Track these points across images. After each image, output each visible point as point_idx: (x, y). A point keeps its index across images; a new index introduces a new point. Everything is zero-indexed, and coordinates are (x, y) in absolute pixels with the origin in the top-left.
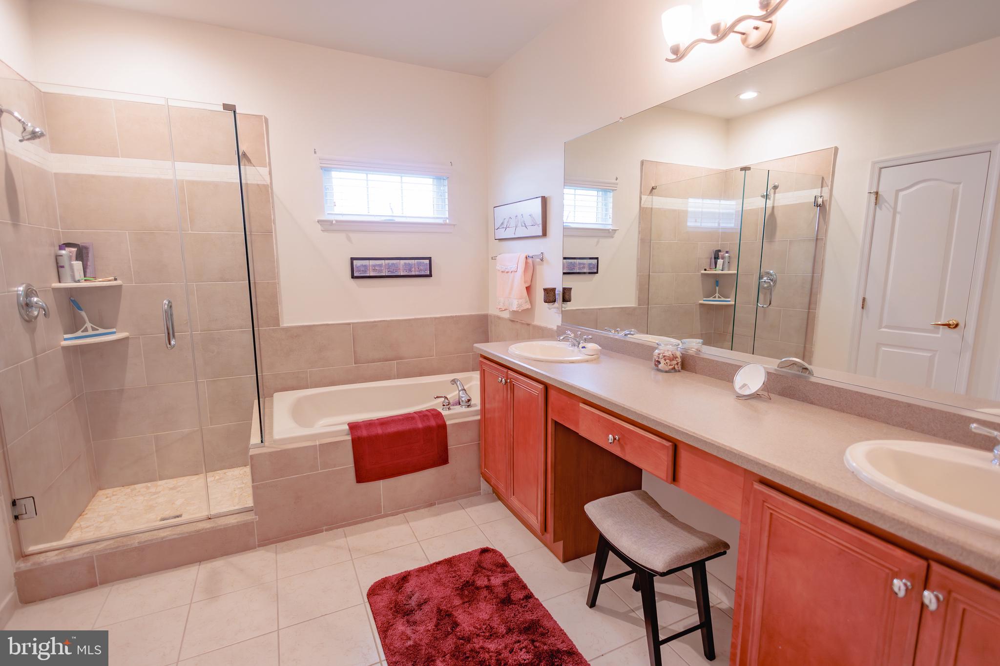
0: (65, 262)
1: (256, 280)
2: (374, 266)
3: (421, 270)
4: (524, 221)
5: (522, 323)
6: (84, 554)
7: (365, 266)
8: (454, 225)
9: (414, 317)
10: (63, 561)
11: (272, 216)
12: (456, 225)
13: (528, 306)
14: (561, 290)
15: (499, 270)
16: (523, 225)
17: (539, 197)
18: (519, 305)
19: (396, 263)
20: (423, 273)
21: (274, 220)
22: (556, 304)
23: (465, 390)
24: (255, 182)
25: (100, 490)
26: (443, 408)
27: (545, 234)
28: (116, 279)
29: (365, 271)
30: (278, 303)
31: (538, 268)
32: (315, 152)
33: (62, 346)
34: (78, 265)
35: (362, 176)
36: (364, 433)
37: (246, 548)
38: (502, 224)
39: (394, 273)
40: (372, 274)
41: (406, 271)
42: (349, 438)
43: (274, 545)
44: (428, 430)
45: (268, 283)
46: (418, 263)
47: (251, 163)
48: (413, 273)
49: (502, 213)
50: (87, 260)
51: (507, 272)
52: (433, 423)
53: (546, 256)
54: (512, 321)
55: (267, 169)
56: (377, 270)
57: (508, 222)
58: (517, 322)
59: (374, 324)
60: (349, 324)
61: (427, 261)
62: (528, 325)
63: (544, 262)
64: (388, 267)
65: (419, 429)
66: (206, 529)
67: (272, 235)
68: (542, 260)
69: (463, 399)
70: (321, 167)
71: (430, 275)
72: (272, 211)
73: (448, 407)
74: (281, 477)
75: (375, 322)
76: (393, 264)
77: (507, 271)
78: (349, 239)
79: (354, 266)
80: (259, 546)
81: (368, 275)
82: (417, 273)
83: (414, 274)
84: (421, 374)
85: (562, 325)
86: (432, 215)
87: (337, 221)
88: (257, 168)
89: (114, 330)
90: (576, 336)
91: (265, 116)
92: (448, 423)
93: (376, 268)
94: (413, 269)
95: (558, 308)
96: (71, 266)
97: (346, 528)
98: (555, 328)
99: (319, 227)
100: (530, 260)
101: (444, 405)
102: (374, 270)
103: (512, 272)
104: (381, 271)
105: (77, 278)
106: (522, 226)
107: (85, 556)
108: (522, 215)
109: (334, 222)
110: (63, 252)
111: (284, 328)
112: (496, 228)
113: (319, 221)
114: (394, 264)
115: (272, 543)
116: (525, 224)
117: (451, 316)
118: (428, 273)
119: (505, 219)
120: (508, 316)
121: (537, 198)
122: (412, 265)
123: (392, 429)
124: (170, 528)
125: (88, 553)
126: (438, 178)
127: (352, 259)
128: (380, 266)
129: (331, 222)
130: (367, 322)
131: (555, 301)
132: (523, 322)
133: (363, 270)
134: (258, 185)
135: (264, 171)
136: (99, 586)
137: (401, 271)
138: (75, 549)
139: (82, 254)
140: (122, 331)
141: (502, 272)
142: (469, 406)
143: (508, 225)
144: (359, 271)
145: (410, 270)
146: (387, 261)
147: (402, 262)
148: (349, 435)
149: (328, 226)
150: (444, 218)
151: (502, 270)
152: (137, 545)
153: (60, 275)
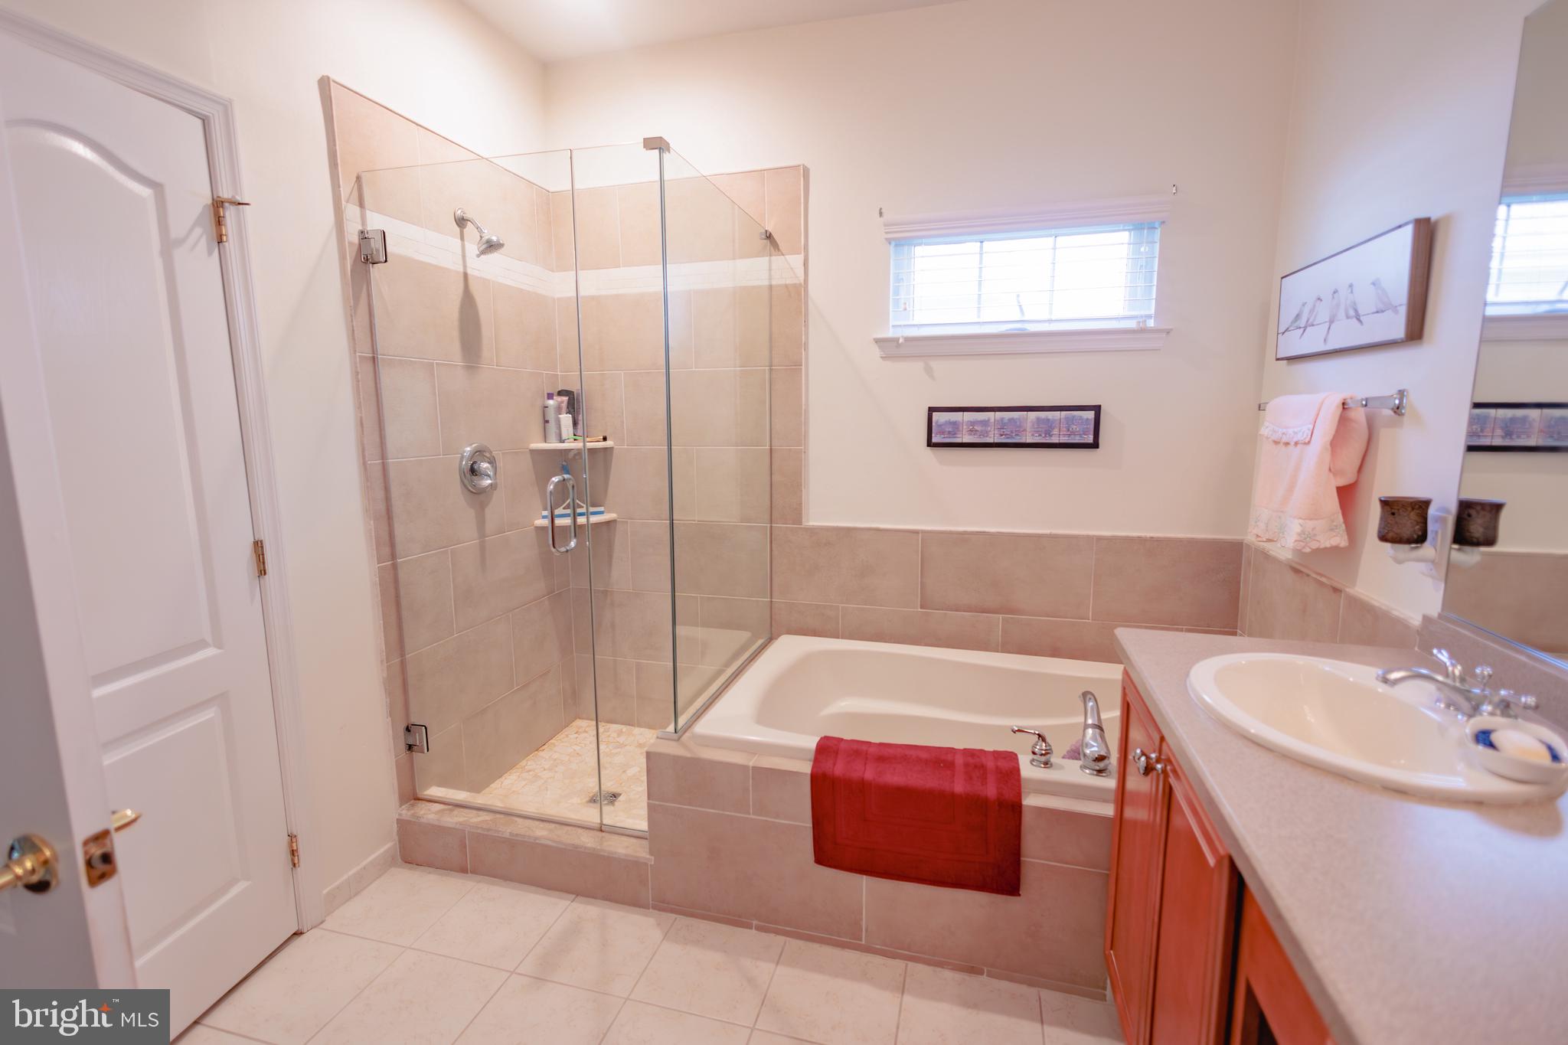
0: (551, 415)
1: (773, 444)
2: (973, 423)
3: (1073, 433)
4: (1355, 303)
5: (1321, 584)
6: (457, 823)
7: (955, 424)
8: (1168, 332)
9: (1047, 532)
10: (436, 823)
11: (803, 337)
12: (1172, 330)
13: (1340, 540)
14: (1453, 508)
15: (1267, 438)
16: (1352, 313)
17: (1406, 224)
18: (1304, 536)
19: (1019, 419)
20: (1077, 440)
21: (806, 345)
22: (1427, 550)
23: (1101, 728)
24: (783, 282)
25: (580, 718)
26: (1033, 760)
27: (1416, 331)
28: (605, 439)
29: (953, 434)
30: (801, 485)
31: (1384, 435)
32: (881, 214)
33: (535, 525)
34: (566, 419)
35: (972, 247)
36: (839, 769)
37: (634, 902)
38: (1298, 317)
39: (1012, 437)
40: (967, 439)
41: (1040, 435)
42: (806, 768)
43: (674, 916)
44: (976, 803)
45: (790, 449)
46: (1067, 418)
47: (779, 249)
48: (1055, 440)
49: (1300, 290)
50: (578, 413)
51: (1287, 444)
52: (991, 791)
53: (1413, 399)
54: (1296, 571)
55: (801, 257)
56: (976, 431)
57: (1312, 311)
58: (1308, 575)
59: (963, 538)
60: (916, 532)
61: (1091, 415)
62: (1336, 590)
63: (1405, 418)
64: (1002, 425)
65: (953, 795)
66: (585, 848)
67: (801, 369)
68: (1397, 410)
69: (1088, 751)
70: (886, 239)
71: (1095, 445)
72: (803, 329)
73: (1043, 759)
74: (690, 804)
75: (965, 533)
76: (1011, 420)
77: (1285, 439)
78: (929, 371)
79: (934, 424)
80: (655, 908)
81: (959, 440)
82: (1064, 440)
83: (1057, 441)
84: (1055, 652)
85: (1440, 616)
86: (1122, 313)
87: (907, 339)
88: (787, 257)
89: (601, 509)
90: (1467, 675)
91: (803, 165)
92: (1030, 801)
93: (976, 428)
94: (1056, 431)
95: (1433, 562)
96: (558, 422)
97: (791, 939)
98: (1416, 621)
99: (876, 352)
100: (1359, 415)
101: (1034, 753)
102: (972, 432)
103: (1296, 444)
104: (986, 434)
105: (564, 437)
106: (1348, 317)
107: (457, 827)
108: (1351, 286)
109: (901, 341)
110: (551, 402)
111: (808, 528)
112: (1282, 330)
113: (877, 341)
114: (1013, 419)
115: (672, 911)
116: (1356, 311)
117: (1139, 538)
118: (1090, 439)
119: (1304, 304)
120: (1290, 557)
121: (1400, 227)
122: (1054, 421)
123: (894, 777)
124: (553, 826)
125: (461, 823)
126: (1139, 227)
127: (932, 410)
128: (985, 423)
129: (895, 340)
130: (951, 533)
131: (1421, 539)
132: (1323, 580)
133: (949, 432)
134: (786, 286)
135: (796, 260)
136: (470, 875)
137: (1029, 435)
138: (457, 811)
139: (573, 403)
140: (609, 512)
141: (1276, 443)
142: (1100, 772)
143: (1311, 320)
144: (943, 433)
145: (1048, 433)
146: (999, 414)
147: (1033, 415)
148: (810, 760)
149: (894, 349)
150: (1142, 317)
151: (1275, 437)
152: (507, 835)
153: (547, 430)
